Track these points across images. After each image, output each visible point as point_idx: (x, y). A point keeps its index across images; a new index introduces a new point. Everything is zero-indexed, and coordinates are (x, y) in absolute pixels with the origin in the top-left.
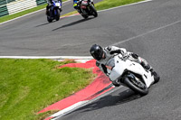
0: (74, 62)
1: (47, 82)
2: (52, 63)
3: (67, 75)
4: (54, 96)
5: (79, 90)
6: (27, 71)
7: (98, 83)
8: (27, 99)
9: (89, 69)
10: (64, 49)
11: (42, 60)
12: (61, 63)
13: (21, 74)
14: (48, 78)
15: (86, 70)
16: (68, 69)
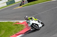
0: (18, 22)
1: (10, 29)
2: (12, 23)
3: (16, 26)
4: (12, 33)
5: (20, 31)
6: (4, 26)
7: (26, 29)
8: (4, 34)
9: (23, 25)
10: (16, 18)
11: (9, 22)
12: (15, 23)
13: (2, 26)
14: (10, 28)
15: (22, 25)
16: (17, 24)
